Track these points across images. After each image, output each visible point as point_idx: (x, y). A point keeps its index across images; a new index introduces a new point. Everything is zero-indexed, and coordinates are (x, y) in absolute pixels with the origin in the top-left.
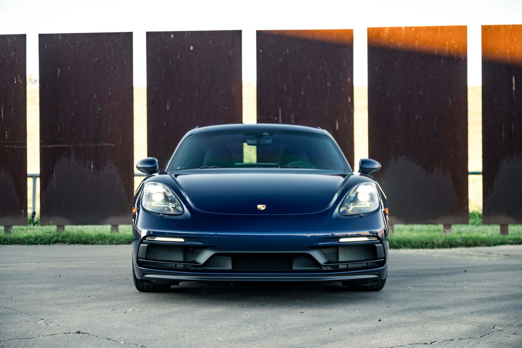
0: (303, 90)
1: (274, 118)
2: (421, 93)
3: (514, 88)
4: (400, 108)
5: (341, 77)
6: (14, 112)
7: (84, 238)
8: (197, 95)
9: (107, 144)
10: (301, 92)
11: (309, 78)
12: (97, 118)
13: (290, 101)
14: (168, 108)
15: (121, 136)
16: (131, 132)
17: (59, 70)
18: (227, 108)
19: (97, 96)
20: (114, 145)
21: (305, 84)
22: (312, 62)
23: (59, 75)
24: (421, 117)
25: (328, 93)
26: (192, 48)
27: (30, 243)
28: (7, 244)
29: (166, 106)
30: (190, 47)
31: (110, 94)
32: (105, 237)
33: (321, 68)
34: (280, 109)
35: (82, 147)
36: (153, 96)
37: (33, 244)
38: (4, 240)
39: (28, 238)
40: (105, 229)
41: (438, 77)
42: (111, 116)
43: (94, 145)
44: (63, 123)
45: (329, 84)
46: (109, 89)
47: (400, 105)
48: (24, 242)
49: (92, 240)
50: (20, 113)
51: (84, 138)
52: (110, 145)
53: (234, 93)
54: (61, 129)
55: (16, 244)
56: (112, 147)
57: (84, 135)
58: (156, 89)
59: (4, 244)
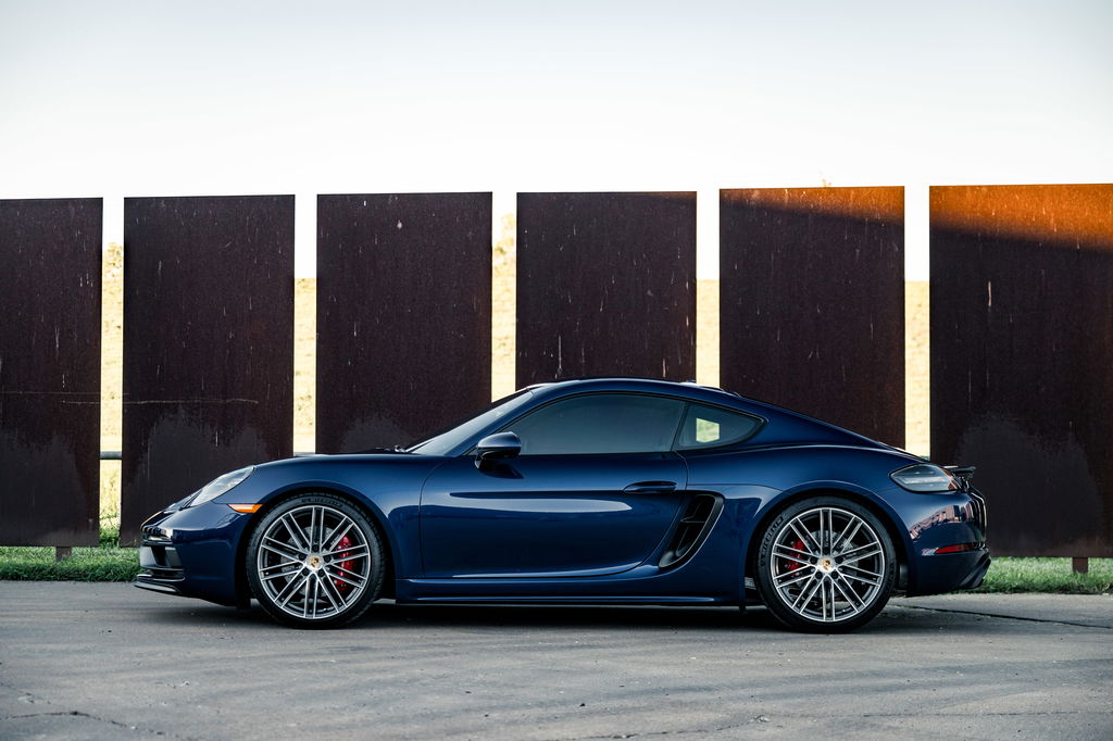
23: (159, 273)
27: (96, 579)
28: (55, 579)
35: (198, 403)
37: (102, 580)
38: (50, 573)
39: (94, 569)
43: (221, 401)
44: (165, 361)
48: (86, 576)
55: (71, 579)
59: (49, 579)
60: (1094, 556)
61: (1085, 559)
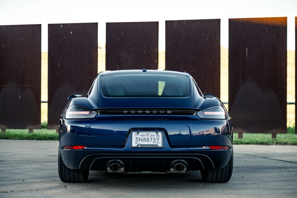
2: (195, 57)
3: (247, 55)
4: (183, 66)
5: (152, 48)
7: (6, 136)
8: (74, 58)
12: (23, 71)
14: (59, 65)
15: (34, 81)
16: (40, 79)
17: (4, 45)
18: (89, 66)
19: (23, 59)
22: (136, 40)
23: (3, 48)
24: (194, 71)
26: (71, 33)
29: (58, 65)
30: (70, 32)
31: (29, 58)
32: (17, 136)
33: (140, 43)
34: (118, 66)
40: (25, 132)
41: (204, 48)
42: (29, 70)
43: (21, 86)
45: (145, 52)
46: (29, 55)
47: (183, 64)
49: (10, 137)
53: (93, 57)
54: (4, 76)
58: (53, 55)
60: (278, 133)
61: (276, 134)
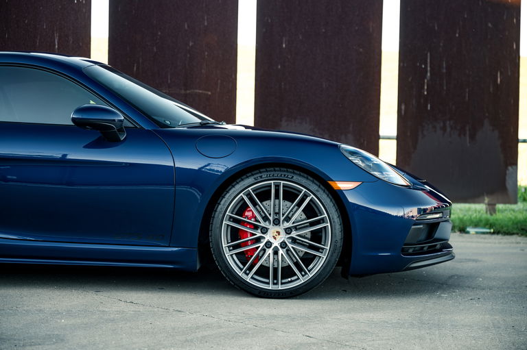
0: (458, 31)
1: (421, 65)
5: (505, 17)
6: (73, 42)
8: (324, 30)
9: (201, 91)
10: (456, 34)
11: (466, 16)
12: (188, 55)
13: (441, 44)
14: (284, 46)
15: (219, 81)
16: (233, 76)
18: (361, 50)
19: (188, 27)
20: (210, 93)
21: (461, 23)
25: (489, 37)
29: (282, 44)
31: (206, 24)
34: (429, 54)
36: (264, 30)
42: (206, 53)
45: (490, 25)
46: (206, 18)
50: (81, 44)
51: (169, 81)
52: (204, 92)
53: (371, 30)
54: (138, 68)
56: (207, 94)
57: (169, 77)
58: (270, 21)
